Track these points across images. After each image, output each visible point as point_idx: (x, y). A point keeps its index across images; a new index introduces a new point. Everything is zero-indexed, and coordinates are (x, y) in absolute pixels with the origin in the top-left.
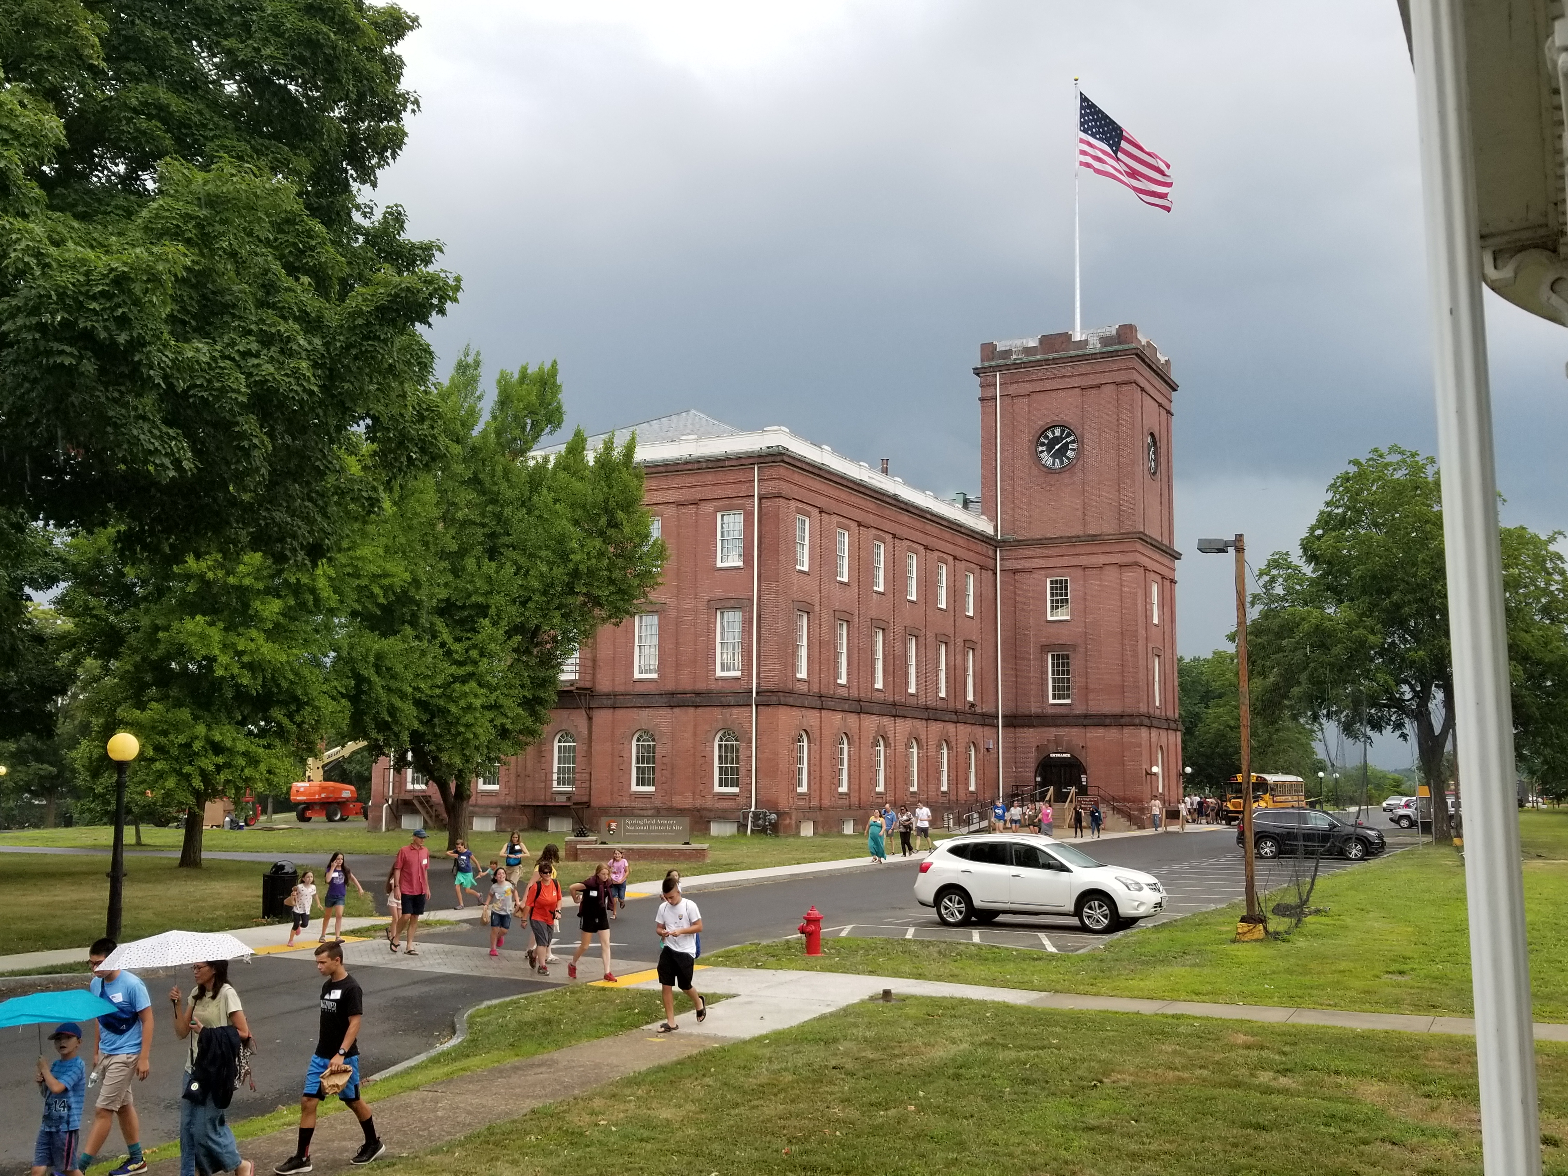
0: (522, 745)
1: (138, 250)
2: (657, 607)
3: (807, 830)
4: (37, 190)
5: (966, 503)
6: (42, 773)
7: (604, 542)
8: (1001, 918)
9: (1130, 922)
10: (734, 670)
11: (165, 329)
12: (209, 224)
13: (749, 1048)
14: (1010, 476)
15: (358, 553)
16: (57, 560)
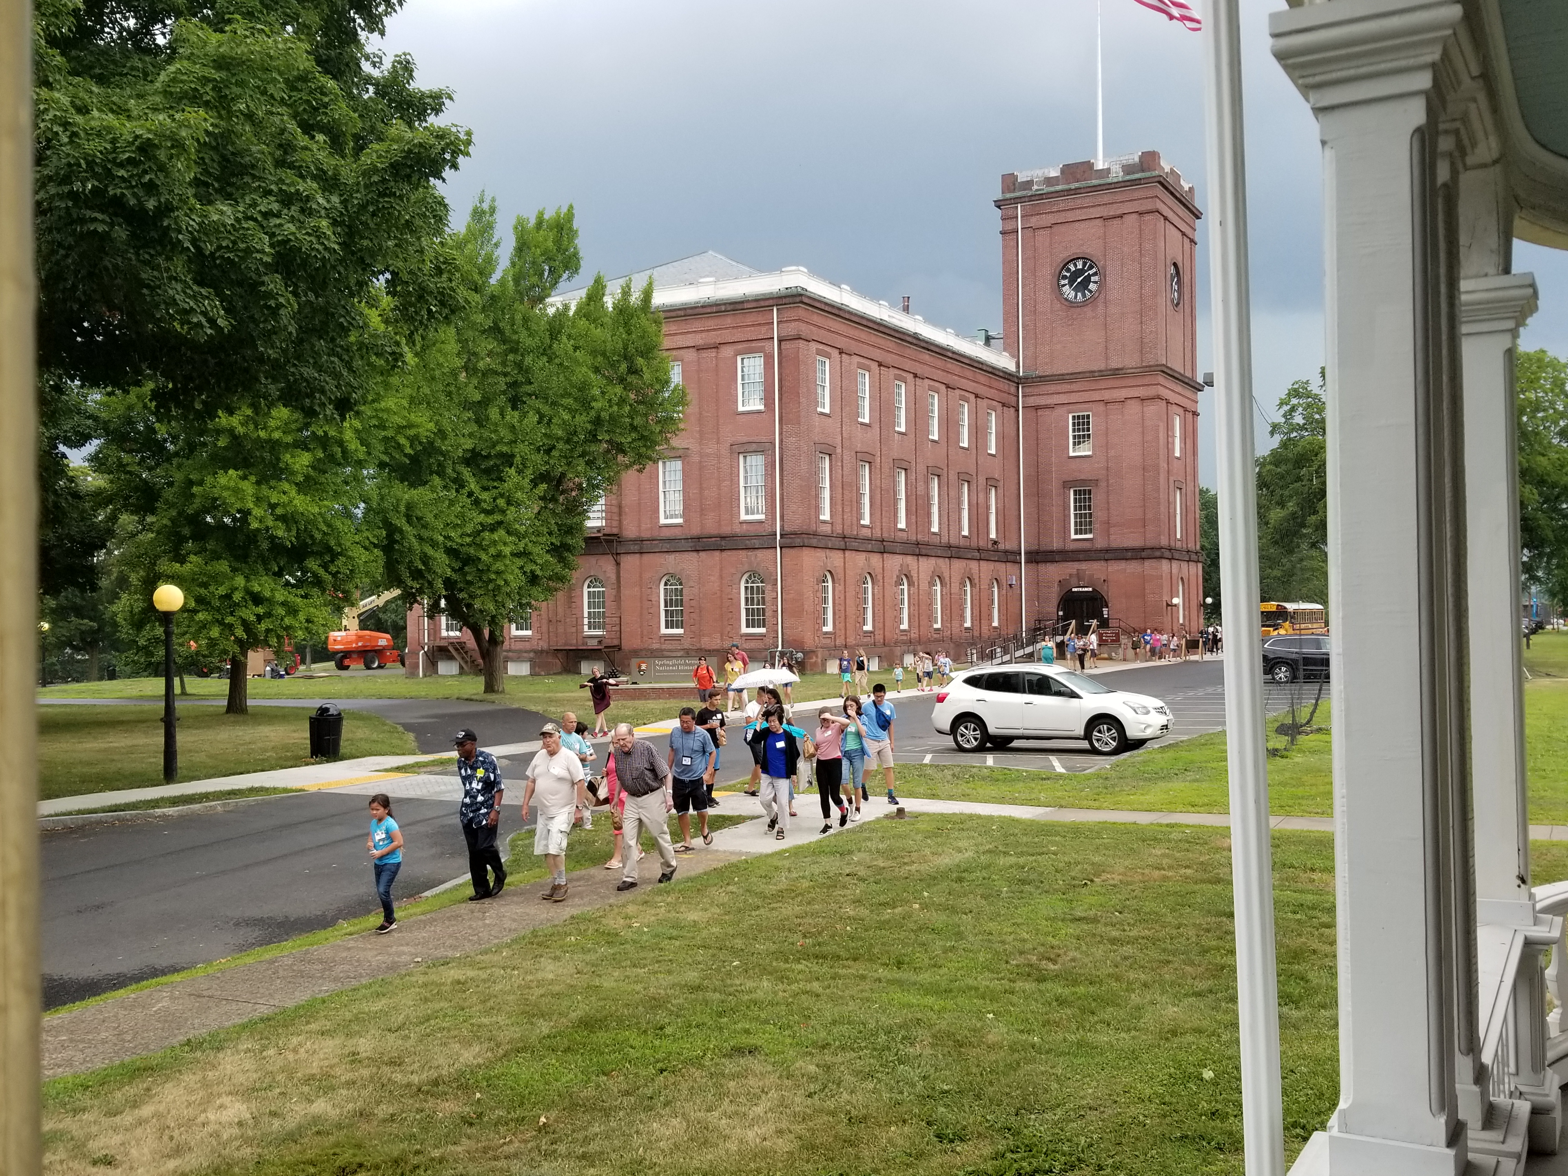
0: (550, 590)
1: (161, 117)
2: (680, 453)
3: (833, 667)
4: (58, 58)
5: (988, 340)
6: (83, 628)
7: (625, 388)
8: (1015, 744)
9: (1139, 743)
10: (758, 513)
11: (190, 192)
12: (227, 87)
13: (769, 860)
14: (1032, 310)
15: (383, 405)
16: (89, 418)
